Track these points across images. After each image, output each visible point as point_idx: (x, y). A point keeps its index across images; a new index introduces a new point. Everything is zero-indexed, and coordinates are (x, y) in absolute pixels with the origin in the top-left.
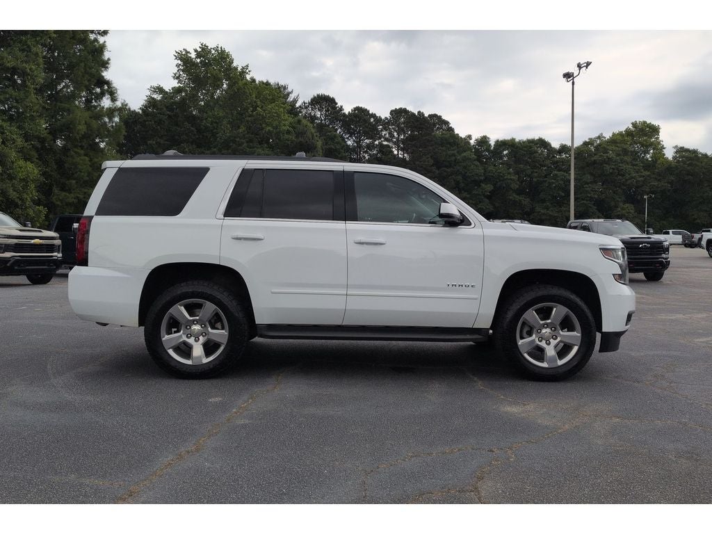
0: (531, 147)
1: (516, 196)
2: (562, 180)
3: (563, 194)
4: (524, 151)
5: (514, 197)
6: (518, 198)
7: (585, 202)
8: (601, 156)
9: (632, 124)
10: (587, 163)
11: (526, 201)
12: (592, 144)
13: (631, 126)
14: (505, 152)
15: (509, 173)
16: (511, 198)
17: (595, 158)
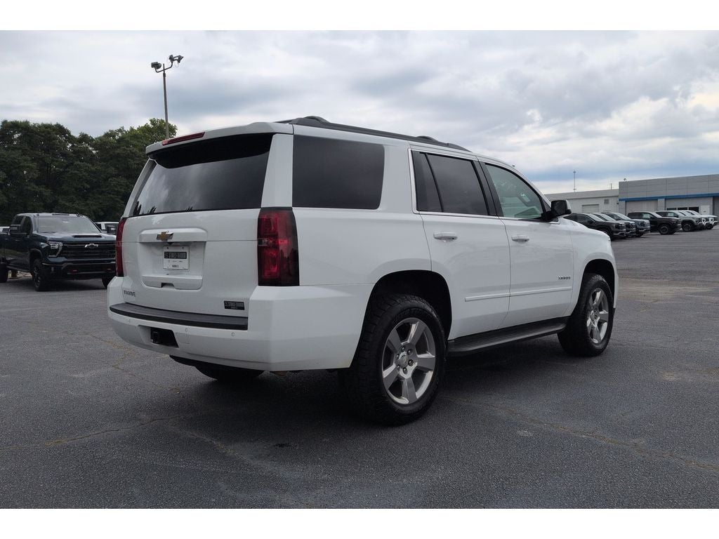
0: (49, 133)
1: (35, 186)
2: (86, 170)
3: (88, 186)
4: (42, 136)
5: (33, 187)
6: (37, 189)
7: (112, 196)
8: (124, 150)
9: (151, 121)
10: (111, 155)
11: (47, 193)
12: (114, 137)
13: (149, 123)
14: (16, 136)
15: (25, 160)
16: (29, 188)
17: (118, 151)
